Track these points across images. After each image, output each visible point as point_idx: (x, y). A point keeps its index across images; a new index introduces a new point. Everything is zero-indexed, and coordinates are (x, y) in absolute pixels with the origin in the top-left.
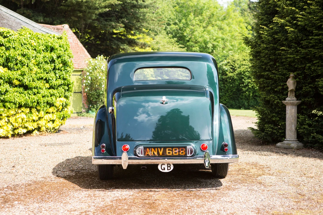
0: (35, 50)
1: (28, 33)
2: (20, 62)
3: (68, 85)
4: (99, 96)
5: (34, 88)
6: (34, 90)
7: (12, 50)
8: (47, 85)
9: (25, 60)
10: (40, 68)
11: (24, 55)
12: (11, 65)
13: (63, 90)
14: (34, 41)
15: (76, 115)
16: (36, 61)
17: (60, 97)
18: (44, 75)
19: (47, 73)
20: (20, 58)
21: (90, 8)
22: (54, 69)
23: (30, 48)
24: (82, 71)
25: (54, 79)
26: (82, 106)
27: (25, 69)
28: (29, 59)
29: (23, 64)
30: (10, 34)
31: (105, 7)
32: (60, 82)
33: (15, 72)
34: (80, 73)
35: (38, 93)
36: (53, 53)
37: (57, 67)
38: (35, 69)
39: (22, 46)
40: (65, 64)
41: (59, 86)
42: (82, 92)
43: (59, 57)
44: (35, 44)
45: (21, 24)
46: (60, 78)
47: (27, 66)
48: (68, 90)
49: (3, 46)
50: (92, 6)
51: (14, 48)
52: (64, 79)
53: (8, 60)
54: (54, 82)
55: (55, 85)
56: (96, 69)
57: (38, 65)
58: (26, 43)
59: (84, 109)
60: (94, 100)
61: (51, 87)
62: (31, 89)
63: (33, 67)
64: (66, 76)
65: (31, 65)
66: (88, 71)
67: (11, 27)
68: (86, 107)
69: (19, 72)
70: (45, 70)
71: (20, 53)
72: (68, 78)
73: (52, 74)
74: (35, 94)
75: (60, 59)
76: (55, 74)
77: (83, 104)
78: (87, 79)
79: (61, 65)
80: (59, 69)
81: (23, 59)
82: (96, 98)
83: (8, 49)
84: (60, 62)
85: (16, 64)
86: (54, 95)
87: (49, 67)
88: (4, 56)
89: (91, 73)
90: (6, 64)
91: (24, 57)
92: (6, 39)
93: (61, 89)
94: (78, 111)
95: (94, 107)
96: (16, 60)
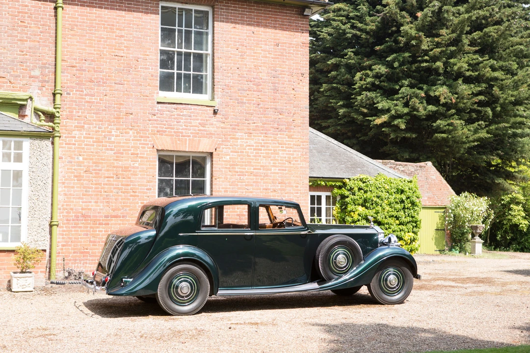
0: (388, 192)
1: (382, 179)
2: (375, 202)
3: (416, 222)
4: (463, 234)
5: (386, 224)
6: (386, 225)
7: (369, 193)
8: (397, 222)
9: (379, 201)
10: (391, 207)
11: (378, 197)
12: (368, 205)
13: (412, 226)
14: (387, 185)
15: (438, 252)
16: (389, 202)
17: (408, 232)
18: (395, 214)
19: (397, 212)
20: (375, 199)
21: (458, 143)
22: (404, 208)
23: (384, 191)
24: (446, 208)
25: (404, 217)
26: (444, 243)
27: (379, 208)
28: (382, 200)
29: (377, 204)
30: (368, 180)
31: (474, 141)
32: (409, 219)
33: (370, 211)
34: (443, 210)
35: (389, 228)
36: (402, 195)
37: (406, 207)
38: (388, 208)
39: (377, 189)
40: (413, 203)
41: (408, 223)
42: (446, 230)
43: (408, 198)
44: (388, 187)
45: (378, 171)
46: (408, 216)
47: (381, 206)
48: (416, 227)
49: (362, 189)
50: (459, 141)
51: (371, 191)
52: (412, 217)
53: (365, 201)
54: (404, 219)
55: (404, 222)
56: (459, 206)
57: (389, 205)
58: (381, 186)
59: (447, 247)
60: (457, 238)
61: (401, 224)
62: (383, 225)
63: (386, 207)
64: (415, 214)
65: (383, 204)
66: (451, 208)
67: (369, 173)
68: (450, 245)
69: (374, 211)
70: (395, 209)
71: (375, 195)
72: (416, 216)
73: (402, 213)
74: (387, 229)
75: (409, 200)
76: (405, 212)
77: (446, 242)
78: (449, 217)
79: (410, 205)
80: (408, 208)
81: (378, 200)
82: (460, 237)
83: (366, 192)
84: (409, 202)
85: (372, 204)
86: (403, 230)
87: (398, 206)
88: (363, 198)
89: (453, 210)
90: (364, 204)
91: (378, 198)
92: (365, 184)
93: (410, 226)
94: (440, 248)
95: (457, 246)
96: (372, 200)
